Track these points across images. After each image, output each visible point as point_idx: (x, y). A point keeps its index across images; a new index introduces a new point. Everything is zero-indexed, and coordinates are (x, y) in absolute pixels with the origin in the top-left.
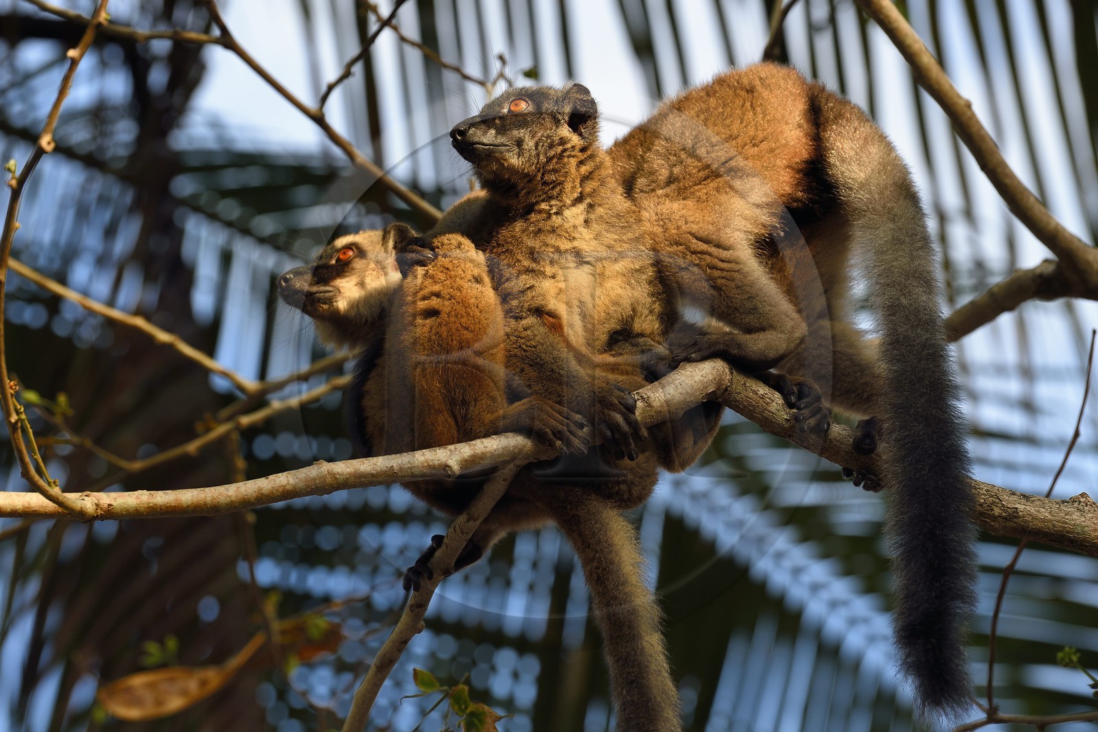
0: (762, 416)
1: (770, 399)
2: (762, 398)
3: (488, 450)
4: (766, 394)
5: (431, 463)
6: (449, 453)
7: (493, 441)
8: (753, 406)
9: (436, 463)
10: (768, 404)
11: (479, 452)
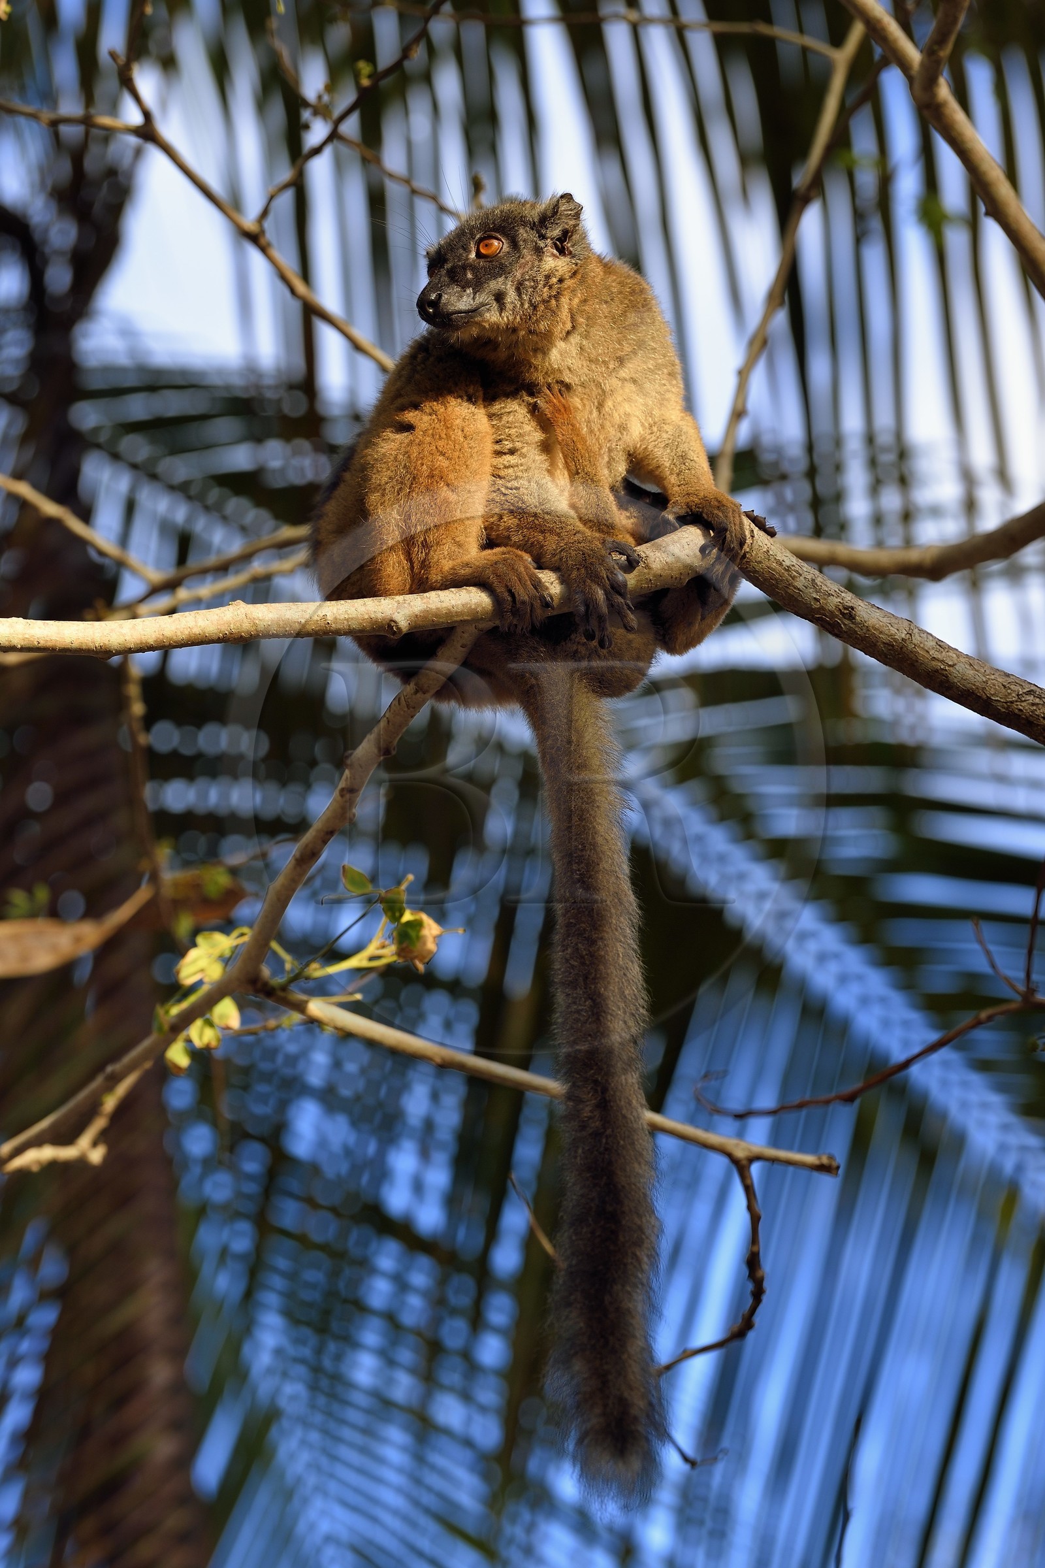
0: (786, 592)
1: (797, 572)
2: (788, 570)
3: (444, 605)
4: (793, 566)
5: (373, 616)
6: (396, 604)
7: (452, 595)
8: (776, 579)
9: (379, 616)
10: (794, 578)
11: (433, 606)
